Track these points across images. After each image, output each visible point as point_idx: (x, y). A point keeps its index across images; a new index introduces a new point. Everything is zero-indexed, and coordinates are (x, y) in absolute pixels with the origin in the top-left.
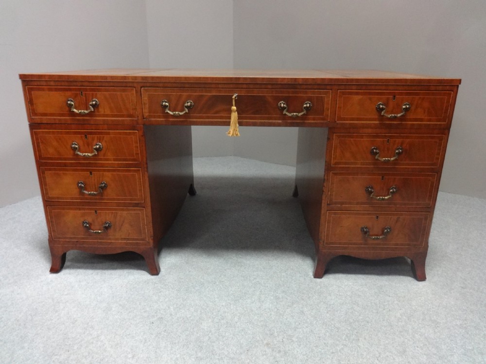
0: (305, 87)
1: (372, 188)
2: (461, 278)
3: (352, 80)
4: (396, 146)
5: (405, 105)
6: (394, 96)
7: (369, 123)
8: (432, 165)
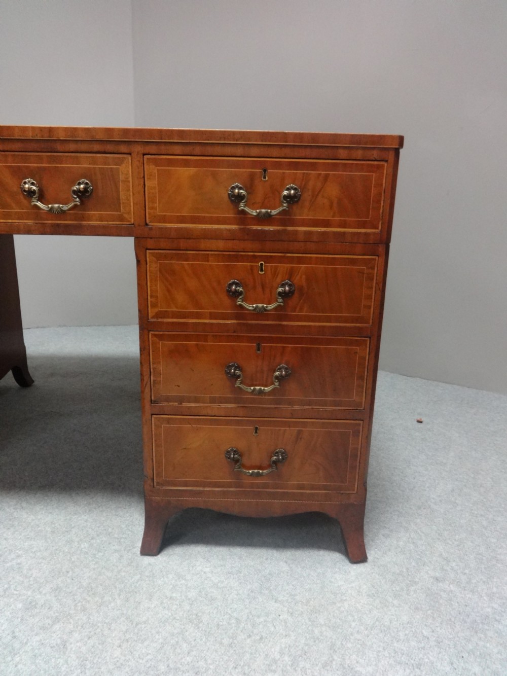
0: (72, 147)
1: (238, 367)
2: (441, 555)
3: (171, 133)
4: (279, 280)
5: (288, 189)
6: (265, 171)
7: (218, 229)
8: (356, 320)
